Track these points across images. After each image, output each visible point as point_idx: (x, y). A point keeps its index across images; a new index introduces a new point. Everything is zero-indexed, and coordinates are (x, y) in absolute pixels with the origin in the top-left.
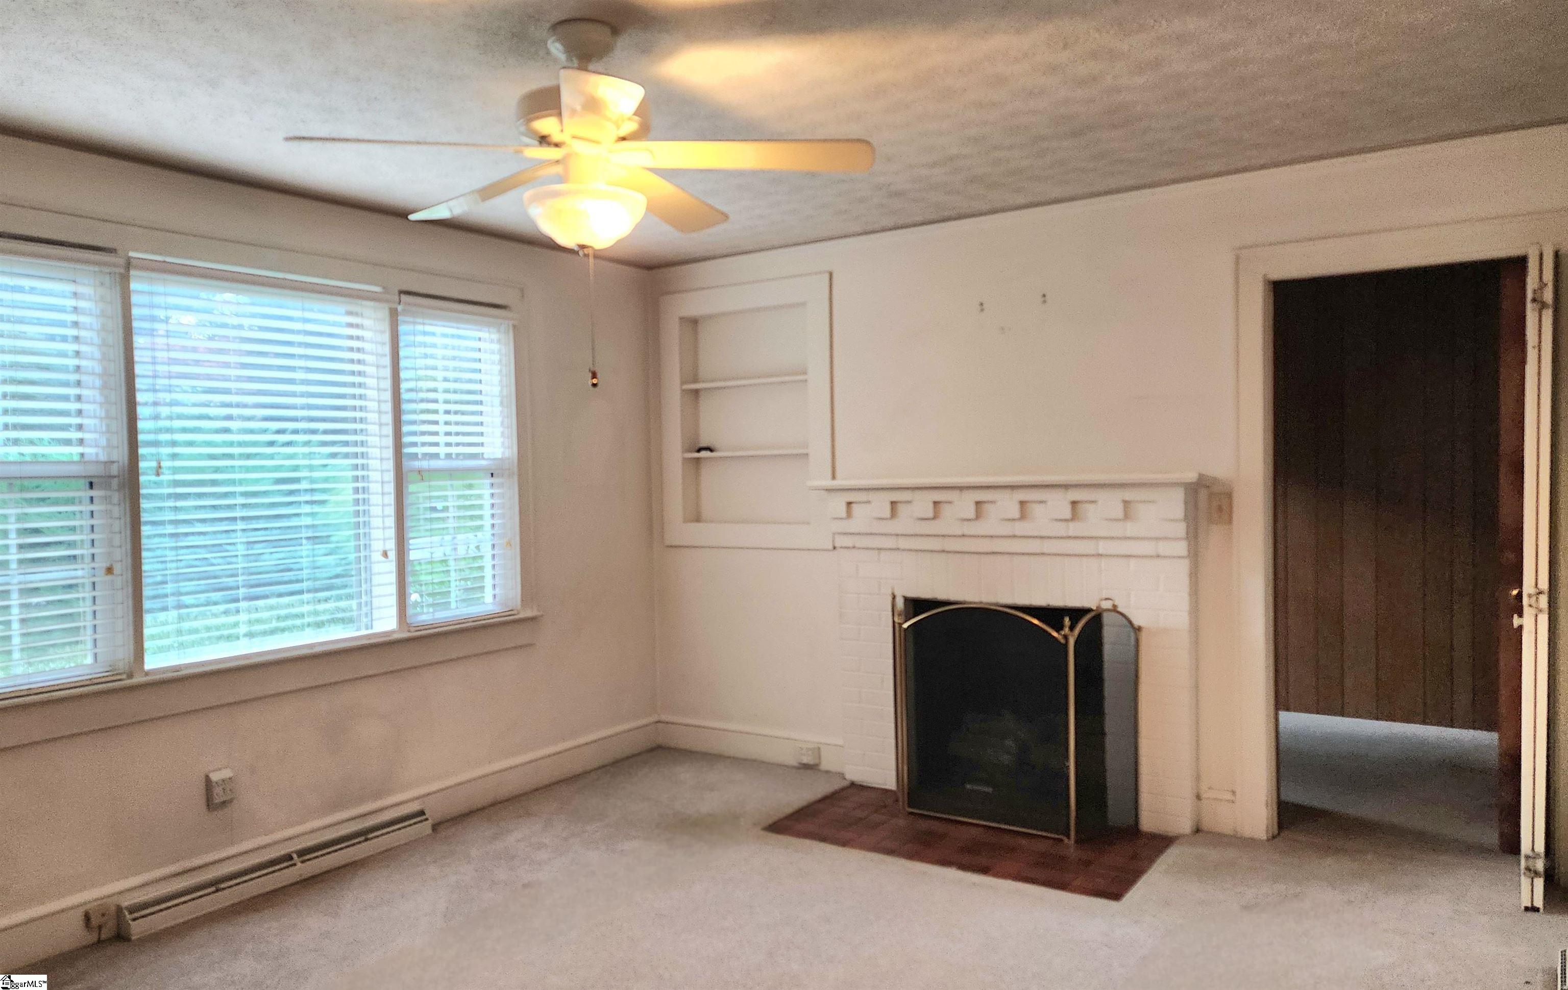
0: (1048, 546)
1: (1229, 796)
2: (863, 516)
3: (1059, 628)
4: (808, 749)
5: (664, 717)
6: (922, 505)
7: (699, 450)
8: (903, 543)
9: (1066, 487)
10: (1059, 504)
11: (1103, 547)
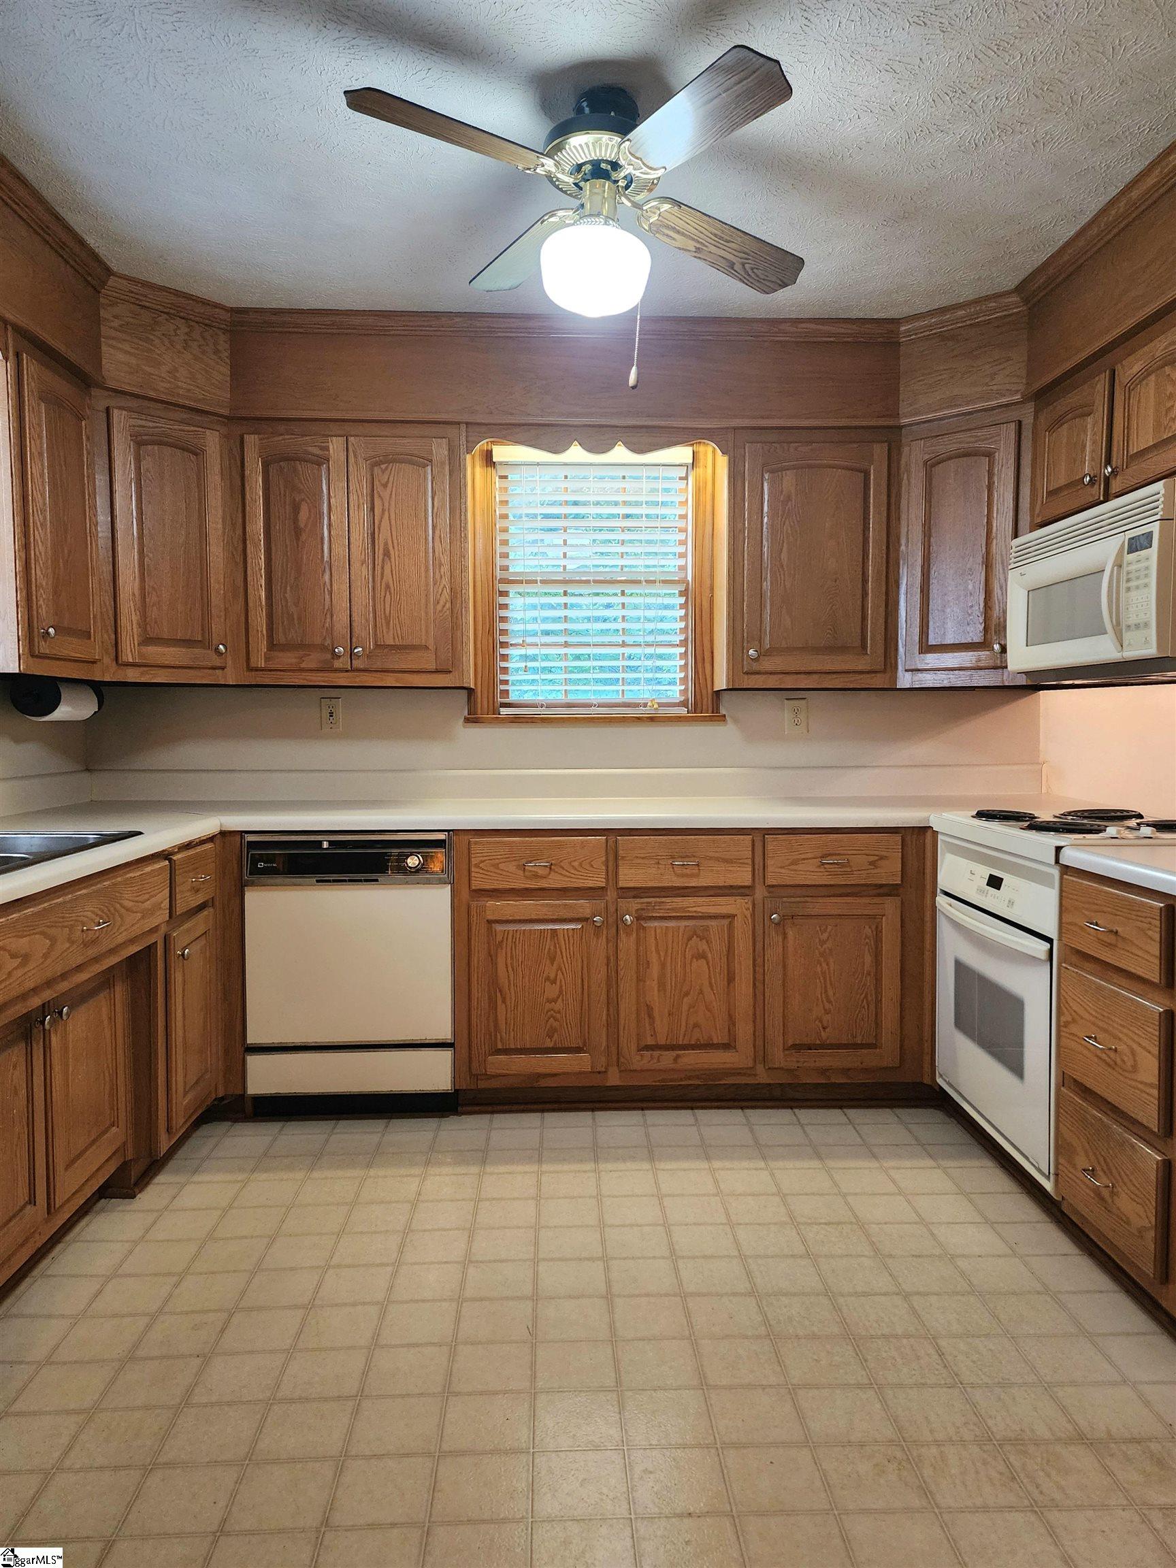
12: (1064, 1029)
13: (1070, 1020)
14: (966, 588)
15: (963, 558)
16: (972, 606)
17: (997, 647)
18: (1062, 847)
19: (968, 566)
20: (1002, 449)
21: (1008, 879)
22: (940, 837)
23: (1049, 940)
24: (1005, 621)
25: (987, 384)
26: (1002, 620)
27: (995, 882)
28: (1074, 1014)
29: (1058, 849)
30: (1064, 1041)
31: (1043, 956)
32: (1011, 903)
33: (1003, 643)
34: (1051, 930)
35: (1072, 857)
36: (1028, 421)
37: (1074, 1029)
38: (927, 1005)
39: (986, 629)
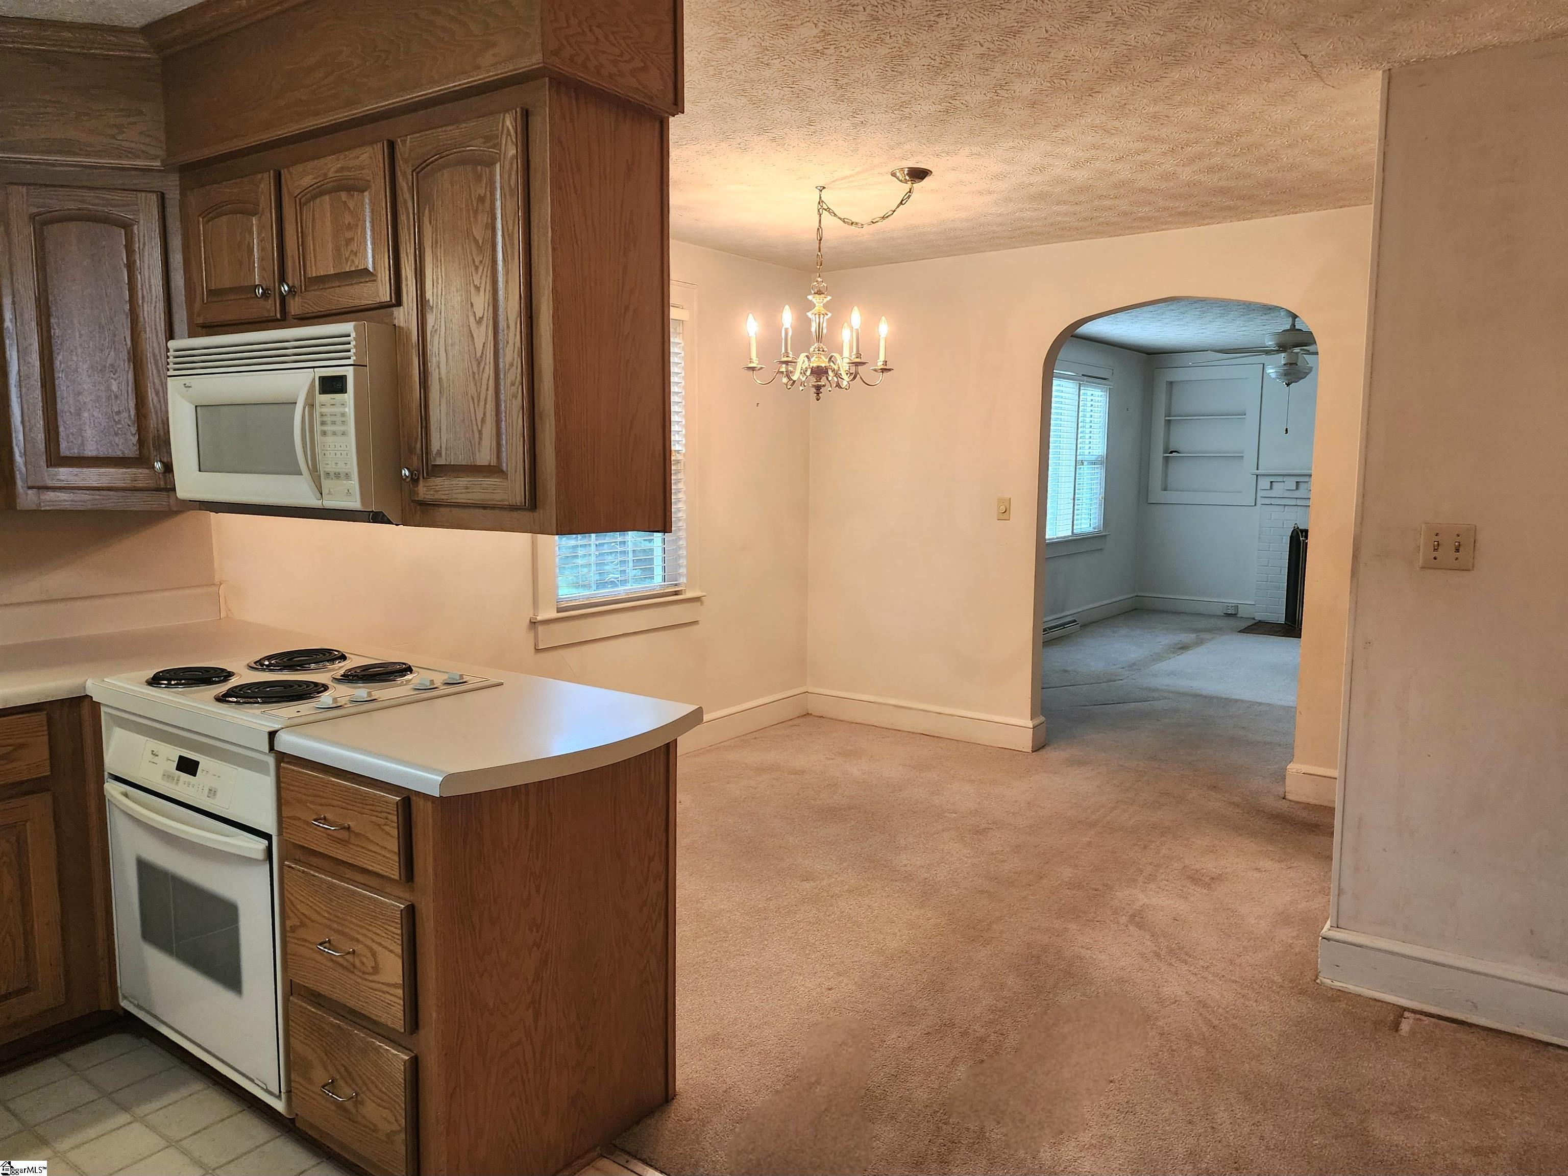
2: (1278, 490)
4: (1231, 606)
5: (1141, 594)
7: (1171, 452)
12: (292, 935)
13: (299, 924)
14: (109, 388)
15: (102, 350)
16: (118, 413)
17: (158, 465)
18: (276, 732)
19: (109, 362)
20: (142, 222)
21: (205, 762)
22: (103, 709)
23: (267, 837)
24: (168, 433)
25: (113, 137)
26: (162, 432)
27: (188, 766)
28: (302, 917)
29: (272, 735)
30: (291, 948)
31: (260, 856)
32: (212, 792)
33: (165, 460)
34: (269, 824)
35: (288, 742)
36: (173, 195)
37: (301, 933)
38: (100, 913)
39: (141, 442)
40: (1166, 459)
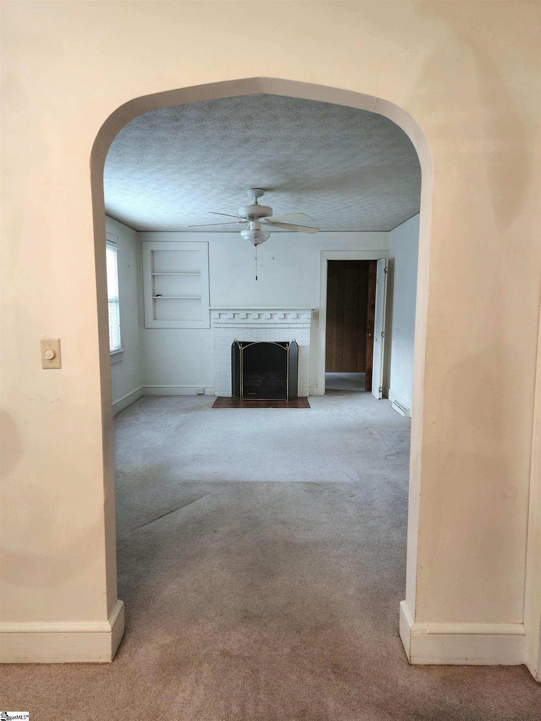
0: (276, 326)
1: (316, 386)
2: (224, 318)
3: (285, 346)
4: (201, 389)
5: (145, 386)
6: (243, 314)
7: (157, 296)
8: (235, 326)
9: (283, 310)
10: (280, 315)
11: (291, 326)
40: (154, 300)
